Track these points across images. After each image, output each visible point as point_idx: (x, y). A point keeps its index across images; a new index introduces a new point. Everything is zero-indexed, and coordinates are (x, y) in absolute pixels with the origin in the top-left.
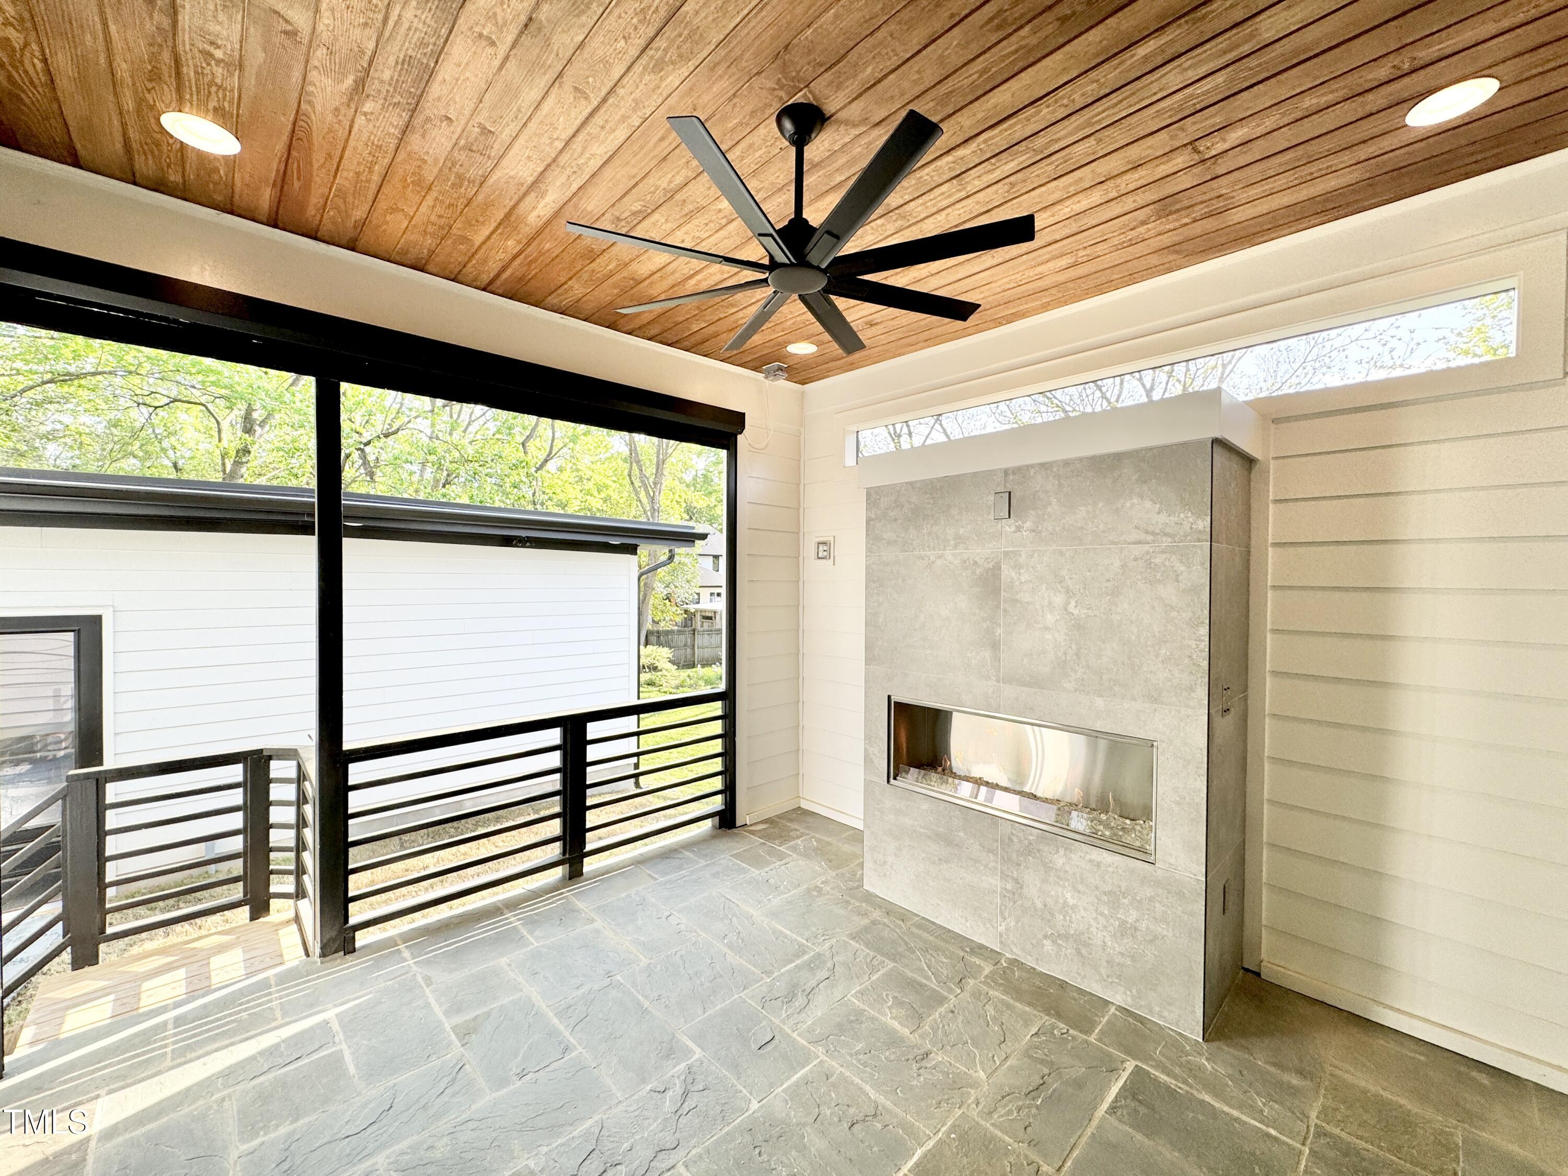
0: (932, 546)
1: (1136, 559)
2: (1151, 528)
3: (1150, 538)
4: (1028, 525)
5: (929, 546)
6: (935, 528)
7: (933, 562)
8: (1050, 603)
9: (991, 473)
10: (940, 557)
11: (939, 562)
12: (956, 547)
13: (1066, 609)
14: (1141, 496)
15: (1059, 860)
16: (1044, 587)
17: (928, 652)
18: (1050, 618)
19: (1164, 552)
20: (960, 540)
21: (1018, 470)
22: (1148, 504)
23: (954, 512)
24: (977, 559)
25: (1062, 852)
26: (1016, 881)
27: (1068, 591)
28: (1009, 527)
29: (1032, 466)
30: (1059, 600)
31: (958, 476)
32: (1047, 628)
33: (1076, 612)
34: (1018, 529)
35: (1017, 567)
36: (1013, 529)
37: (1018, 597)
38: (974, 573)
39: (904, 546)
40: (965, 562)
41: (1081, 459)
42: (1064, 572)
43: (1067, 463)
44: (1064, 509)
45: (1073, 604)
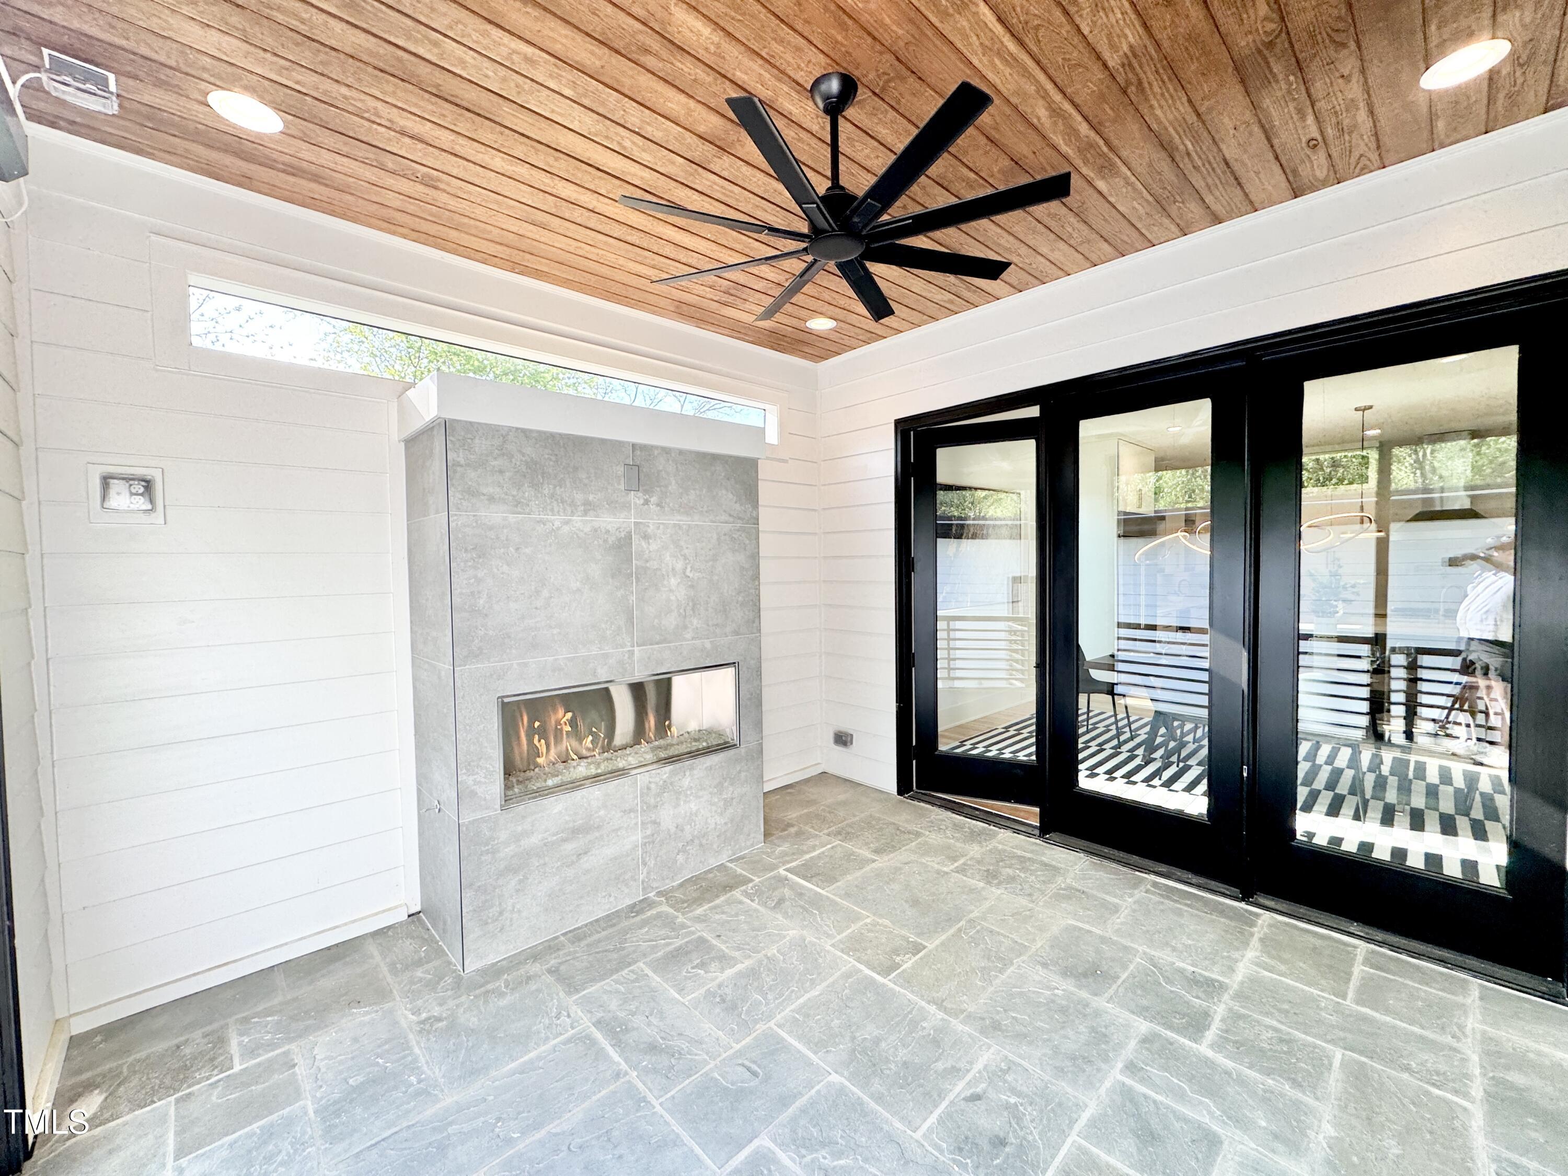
0: (556, 509)
1: (725, 535)
2: (732, 513)
3: (731, 519)
4: (654, 499)
5: (552, 510)
6: (558, 490)
7: (558, 529)
8: (673, 569)
9: (620, 444)
10: (567, 523)
11: (566, 529)
12: (585, 513)
13: (684, 573)
14: (727, 490)
15: (686, 782)
16: (668, 554)
17: (555, 631)
18: (673, 582)
19: (738, 530)
20: (589, 507)
21: (644, 448)
22: (731, 496)
23: (583, 475)
24: (609, 527)
25: (688, 773)
26: (654, 822)
27: (685, 558)
28: (636, 499)
29: (657, 447)
30: (679, 565)
31: (586, 438)
32: (671, 591)
33: (691, 575)
34: (646, 502)
35: (646, 537)
36: (642, 501)
37: (648, 565)
38: (605, 541)
39: (516, 506)
40: (596, 530)
41: (691, 452)
42: (682, 543)
43: (681, 452)
44: (681, 490)
45: (689, 569)
